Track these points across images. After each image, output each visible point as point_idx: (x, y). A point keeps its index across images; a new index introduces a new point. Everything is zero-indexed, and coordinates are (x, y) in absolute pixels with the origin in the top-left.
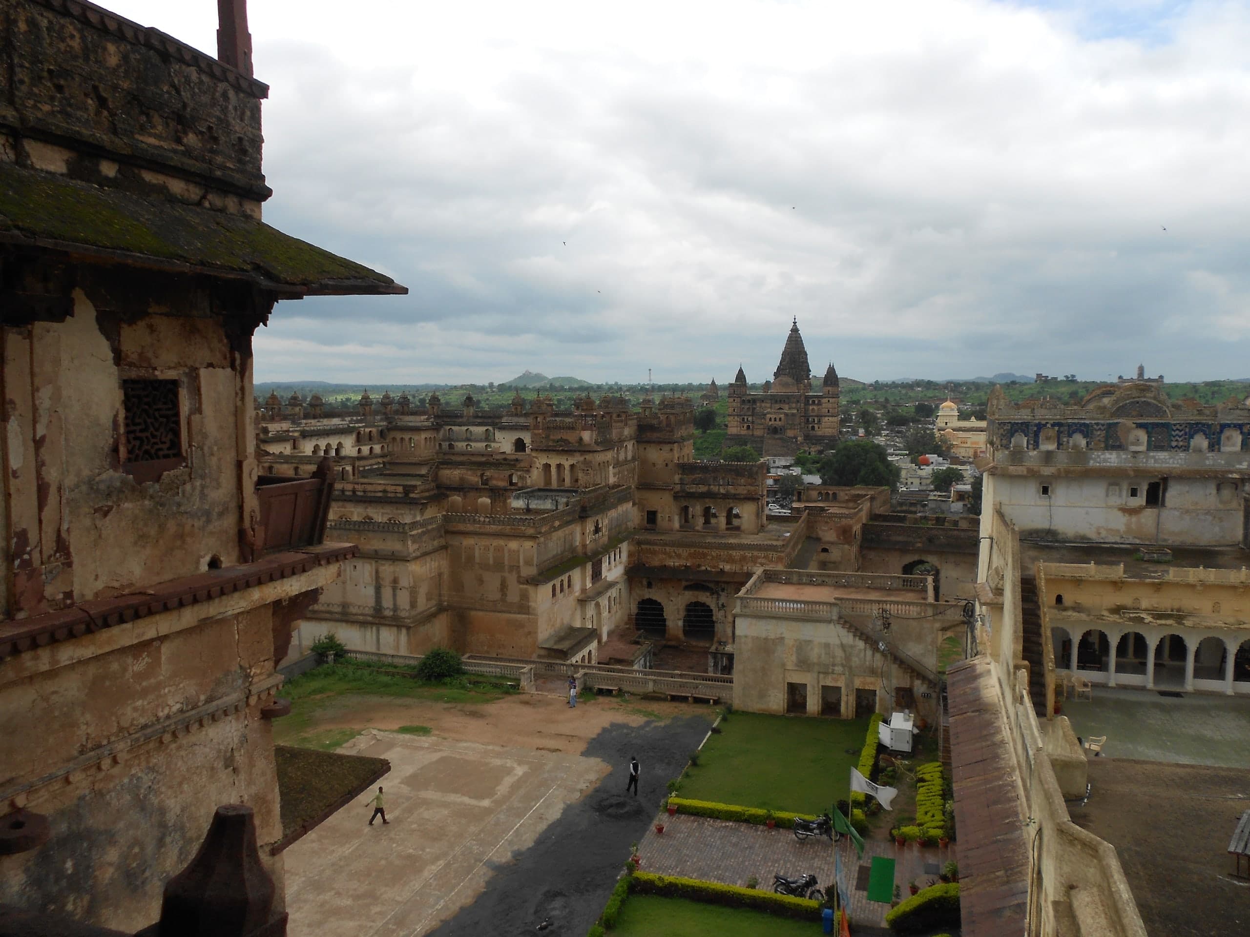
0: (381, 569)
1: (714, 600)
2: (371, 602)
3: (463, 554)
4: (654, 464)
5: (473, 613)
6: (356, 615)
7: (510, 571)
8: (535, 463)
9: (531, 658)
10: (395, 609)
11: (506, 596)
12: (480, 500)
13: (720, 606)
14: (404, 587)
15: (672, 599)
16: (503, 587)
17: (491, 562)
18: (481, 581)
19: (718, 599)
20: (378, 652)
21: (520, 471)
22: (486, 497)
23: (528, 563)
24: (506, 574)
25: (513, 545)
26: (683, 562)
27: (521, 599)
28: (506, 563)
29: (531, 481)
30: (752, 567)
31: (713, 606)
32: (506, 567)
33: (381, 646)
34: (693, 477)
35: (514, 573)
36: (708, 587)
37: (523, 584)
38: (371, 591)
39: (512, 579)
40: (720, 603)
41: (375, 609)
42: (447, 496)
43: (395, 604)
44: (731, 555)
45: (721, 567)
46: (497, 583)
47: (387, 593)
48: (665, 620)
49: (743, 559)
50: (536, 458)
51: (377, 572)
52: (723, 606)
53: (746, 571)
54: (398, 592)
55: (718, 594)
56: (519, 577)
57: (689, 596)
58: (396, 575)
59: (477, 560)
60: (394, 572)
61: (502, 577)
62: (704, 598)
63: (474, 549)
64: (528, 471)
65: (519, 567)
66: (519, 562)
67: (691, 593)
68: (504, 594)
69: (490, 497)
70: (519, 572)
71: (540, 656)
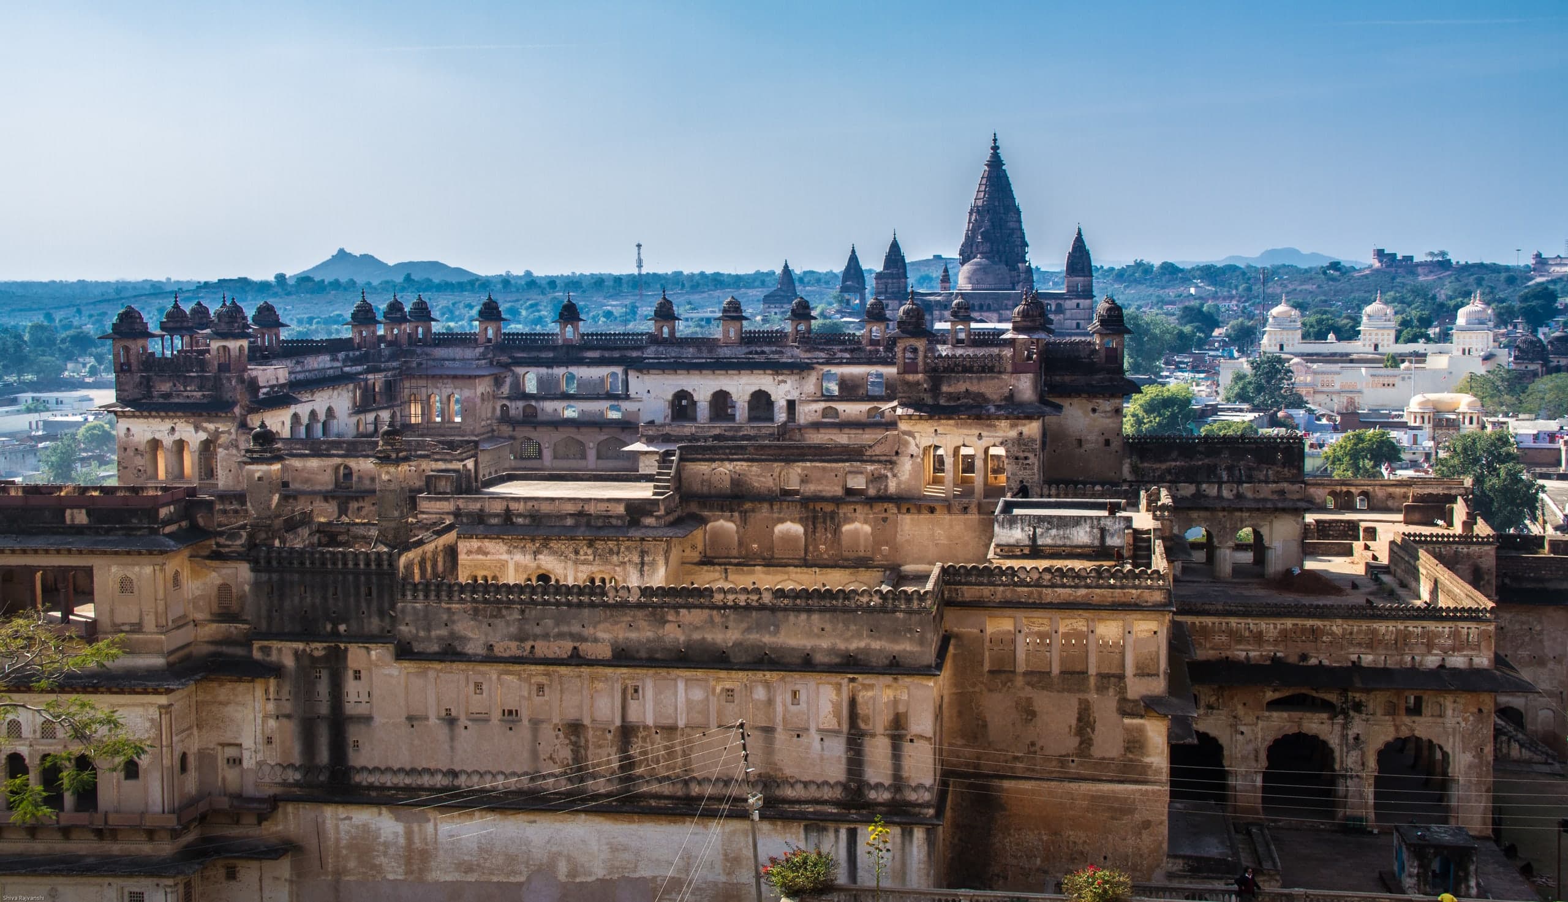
0: (863, 696)
1: (1337, 728)
2: (837, 772)
3: (987, 654)
4: (1080, 442)
5: (1007, 784)
6: (799, 802)
7: (1101, 689)
8: (907, 443)
9: (1149, 880)
10: (898, 782)
11: (1091, 745)
12: (780, 528)
13: (1351, 740)
14: (921, 737)
15: (1243, 728)
16: (1085, 723)
17: (1056, 670)
18: (1029, 713)
19: (1345, 727)
20: (853, 886)
21: (872, 462)
22: (793, 520)
23: (1143, 672)
24: (1093, 696)
25: (1109, 630)
26: (1268, 650)
27: (1128, 749)
28: (1092, 671)
29: (898, 484)
30: (1423, 655)
31: (1334, 741)
32: (1092, 681)
33: (860, 873)
34: (1164, 466)
35: (1111, 692)
36: (1324, 701)
37: (1133, 715)
38: (838, 748)
39: (1105, 707)
40: (1351, 734)
41: (845, 787)
42: (703, 521)
43: (897, 776)
44: (1374, 632)
45: (1354, 657)
46: (1071, 718)
47: (878, 750)
48: (1224, 775)
49: (1403, 638)
50: (911, 434)
51: (853, 703)
52: (1357, 738)
53: (1409, 665)
54: (907, 748)
55: (1346, 716)
56: (1123, 700)
57: (1280, 722)
58: (901, 709)
59: (1021, 667)
60: (896, 702)
61: (1080, 701)
62: (1315, 724)
63: (1014, 641)
64: (891, 463)
65: (1121, 677)
66: (1123, 665)
67: (1285, 715)
68: (1086, 743)
69: (801, 521)
70: (1123, 690)
71: (1170, 876)
